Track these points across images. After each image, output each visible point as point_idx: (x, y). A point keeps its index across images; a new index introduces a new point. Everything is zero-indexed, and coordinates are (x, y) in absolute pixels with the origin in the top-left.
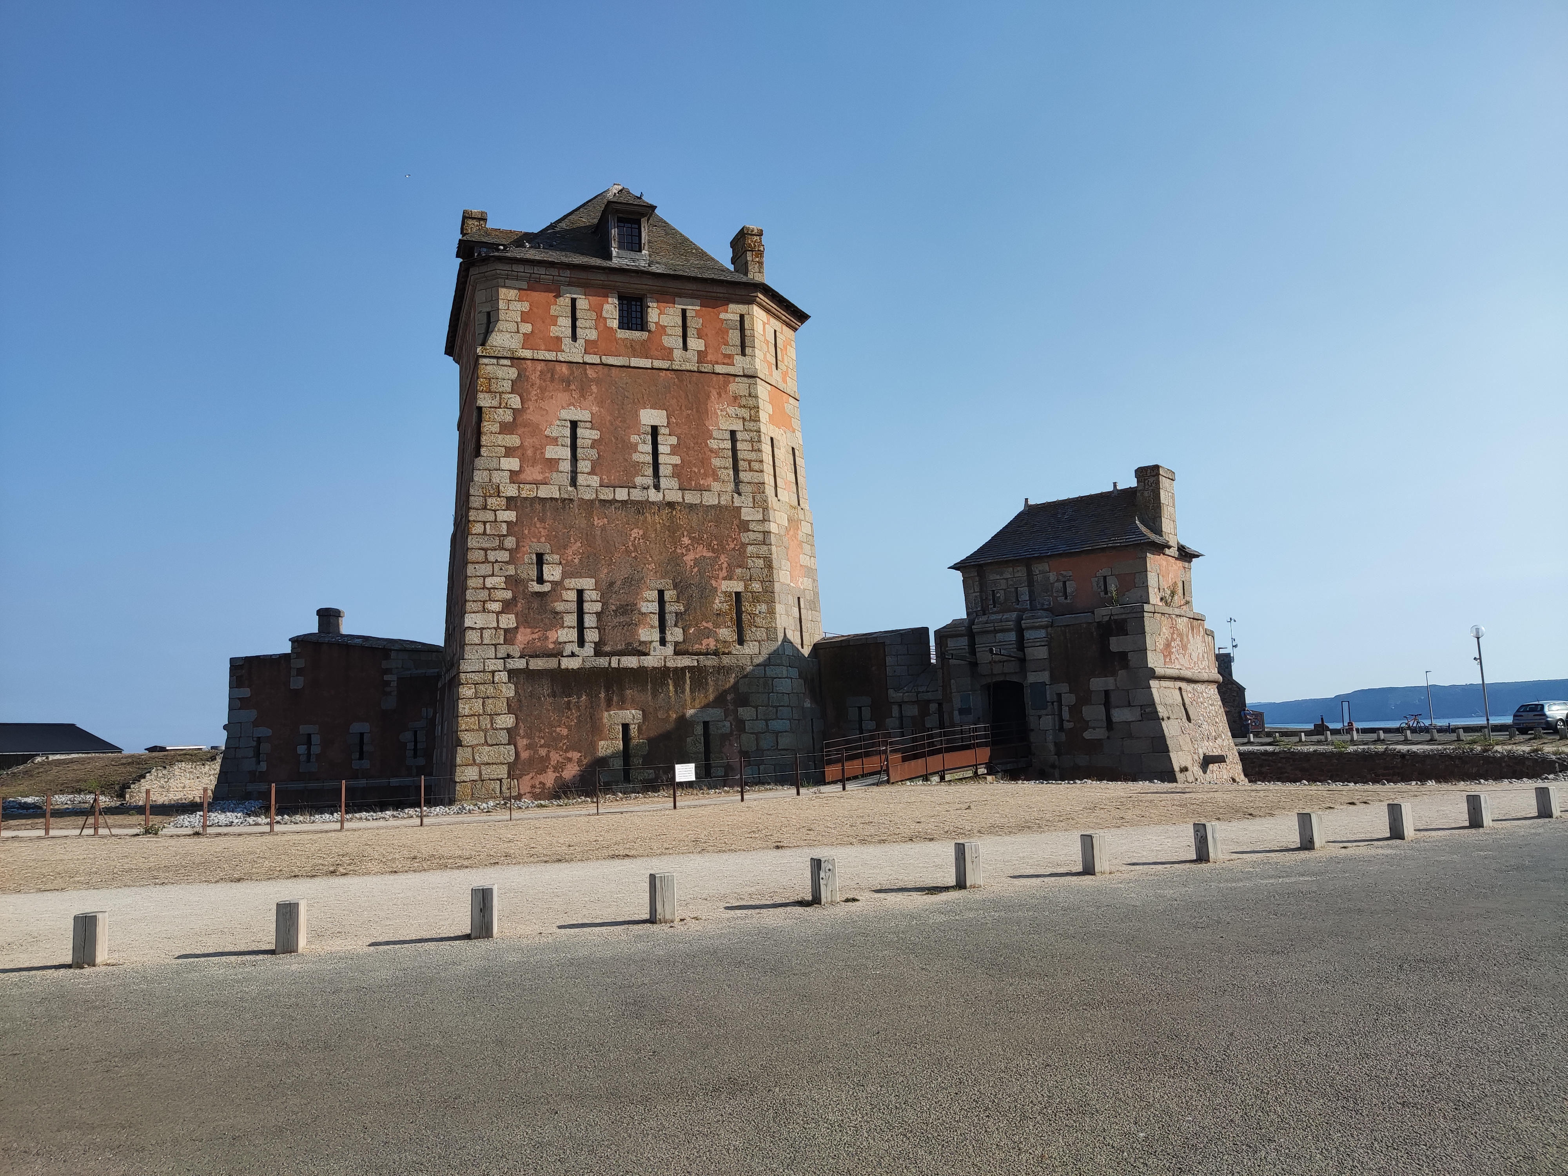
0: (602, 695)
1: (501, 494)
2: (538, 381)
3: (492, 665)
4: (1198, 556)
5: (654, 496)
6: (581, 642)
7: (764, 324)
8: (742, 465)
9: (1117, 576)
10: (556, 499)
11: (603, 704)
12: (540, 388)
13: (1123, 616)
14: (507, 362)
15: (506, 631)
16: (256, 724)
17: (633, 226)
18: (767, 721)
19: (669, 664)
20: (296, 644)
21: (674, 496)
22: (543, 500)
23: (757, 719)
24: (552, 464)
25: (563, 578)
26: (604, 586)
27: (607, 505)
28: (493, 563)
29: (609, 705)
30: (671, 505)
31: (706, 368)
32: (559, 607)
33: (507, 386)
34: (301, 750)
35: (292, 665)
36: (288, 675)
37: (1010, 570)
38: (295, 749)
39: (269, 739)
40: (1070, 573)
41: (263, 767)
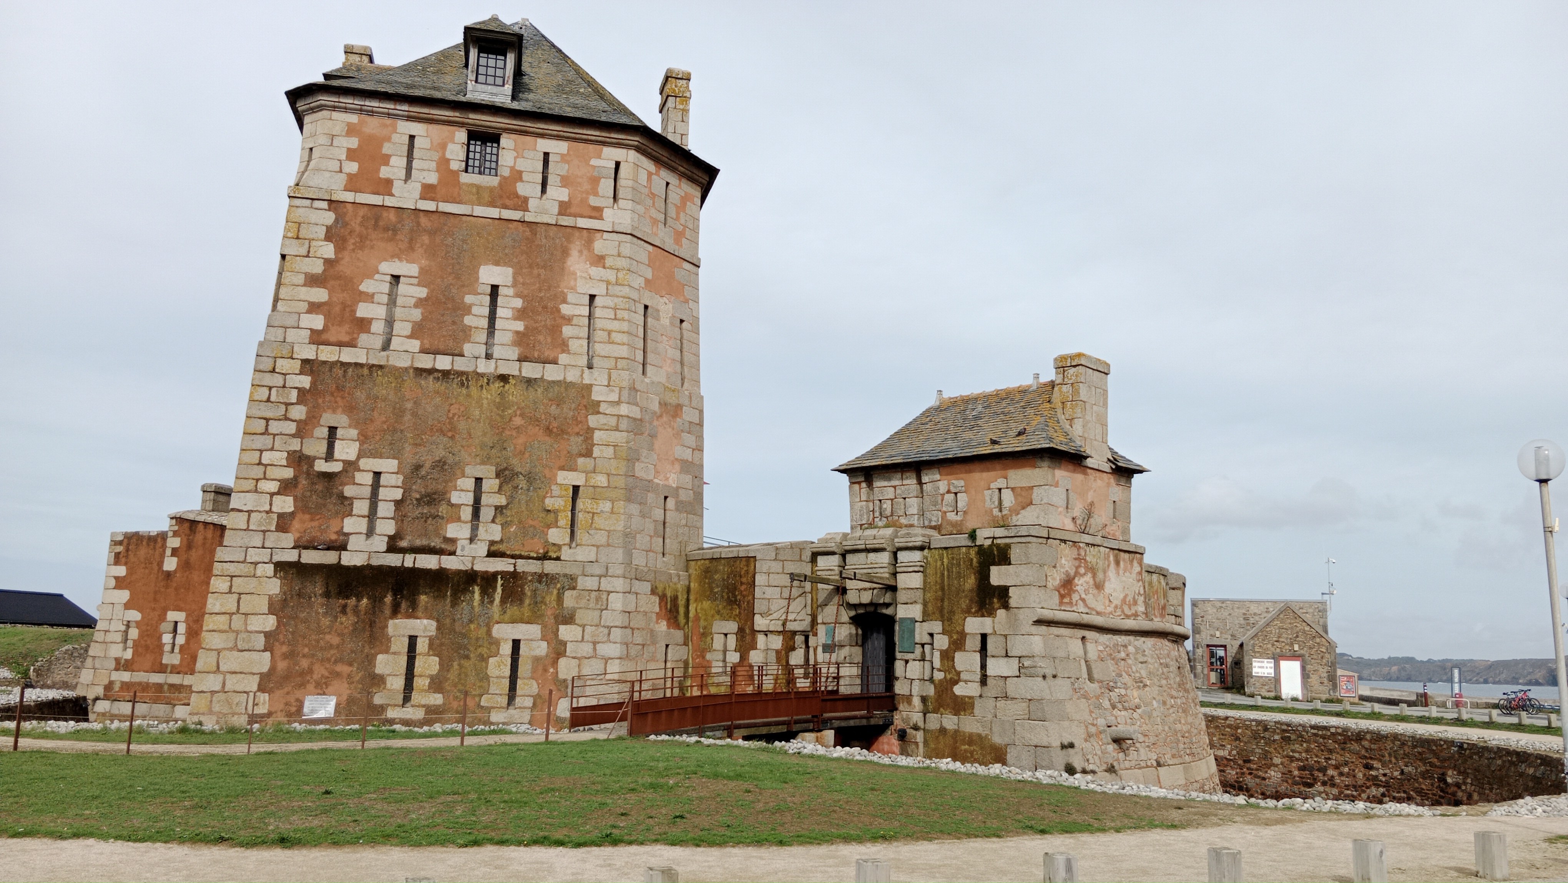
0: (388, 599)
1: (295, 356)
2: (358, 229)
3: (254, 555)
4: (1141, 472)
5: (484, 367)
6: (370, 532)
7: (650, 174)
8: (599, 335)
9: (1013, 489)
10: (361, 365)
11: (387, 611)
12: (361, 236)
13: (1007, 541)
14: (324, 205)
15: (281, 516)
16: (128, 606)
17: (499, 57)
18: (595, 643)
19: (476, 568)
20: (174, 521)
21: (511, 369)
22: (344, 365)
23: (583, 640)
24: (364, 325)
25: (359, 457)
26: (407, 470)
27: (424, 374)
28: (274, 435)
29: (395, 611)
30: (504, 378)
31: (566, 221)
32: (349, 491)
33: (322, 232)
34: (167, 638)
35: (168, 545)
36: (163, 555)
37: (899, 475)
38: (160, 638)
39: (138, 624)
40: (962, 483)
41: (128, 654)
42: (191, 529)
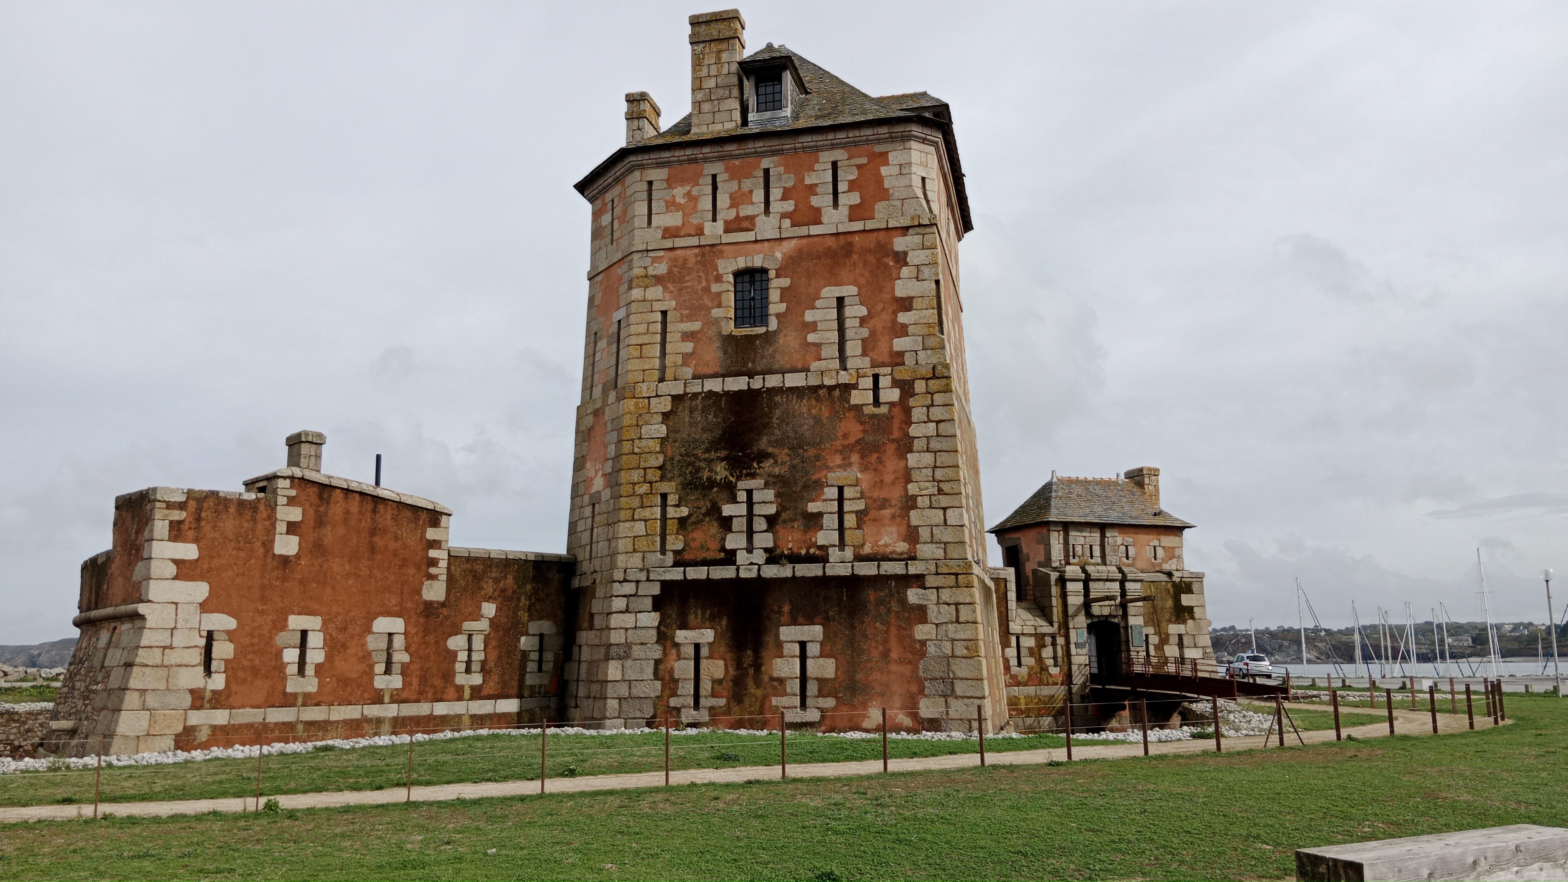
9: (1163, 547)
16: (205, 607)
34: (291, 655)
35: (279, 516)
36: (271, 531)
37: (1089, 530)
38: (279, 654)
39: (231, 635)
40: (1131, 540)
41: (218, 682)
42: (320, 496)
